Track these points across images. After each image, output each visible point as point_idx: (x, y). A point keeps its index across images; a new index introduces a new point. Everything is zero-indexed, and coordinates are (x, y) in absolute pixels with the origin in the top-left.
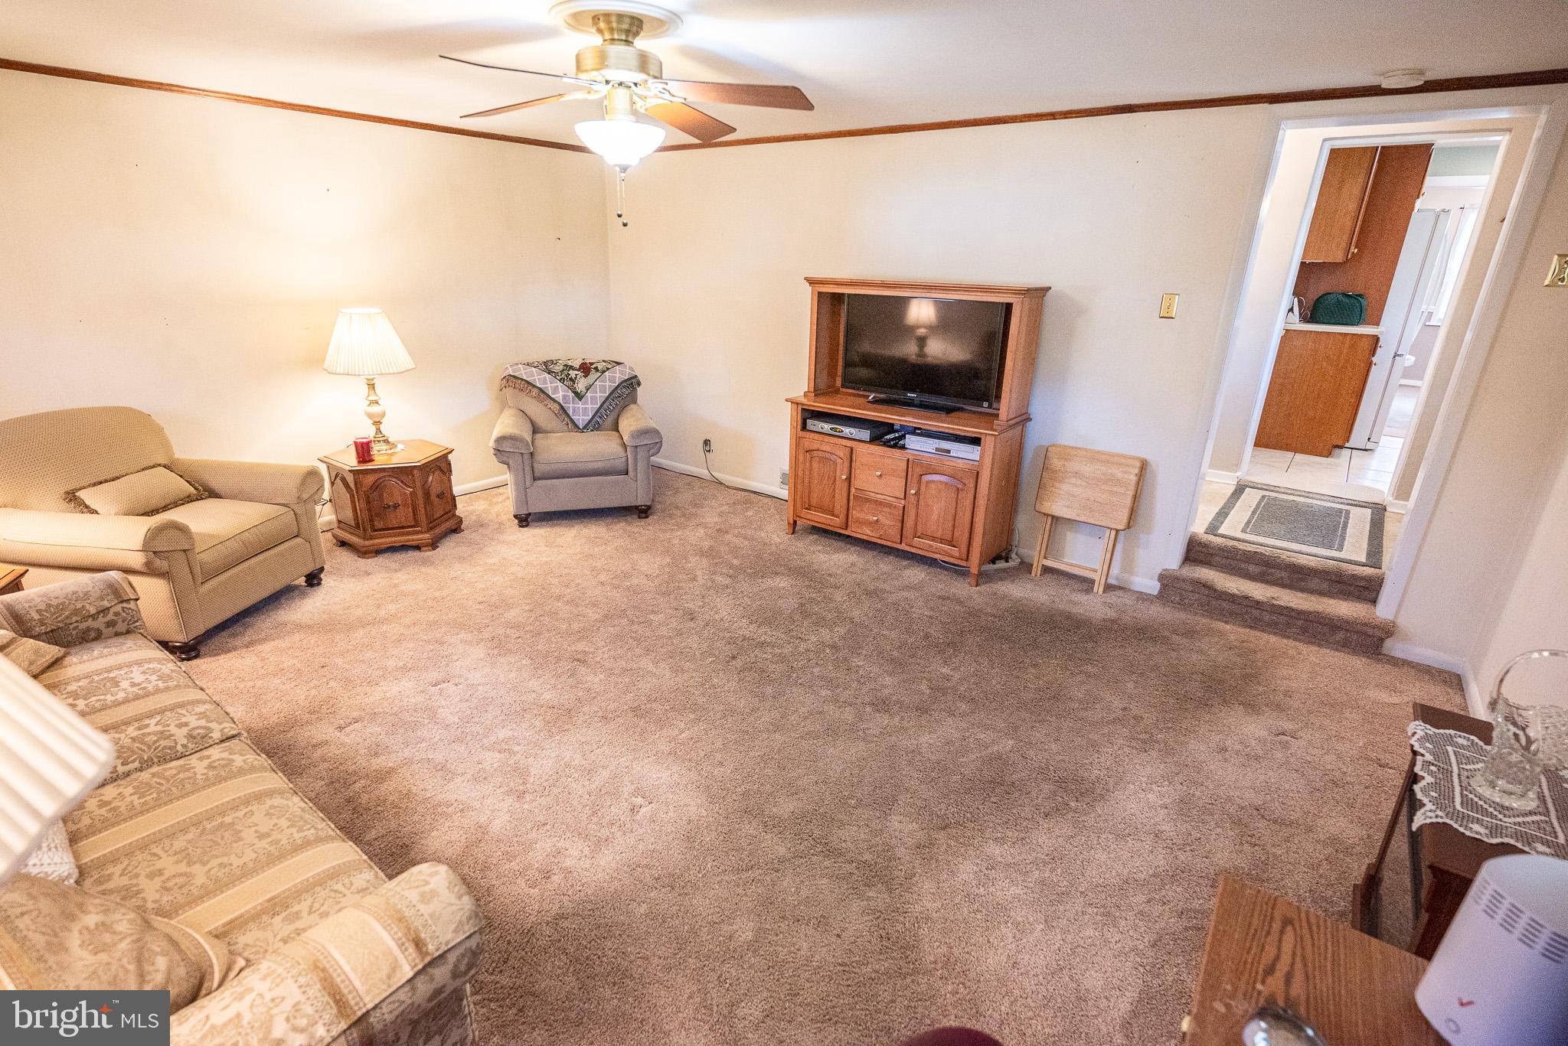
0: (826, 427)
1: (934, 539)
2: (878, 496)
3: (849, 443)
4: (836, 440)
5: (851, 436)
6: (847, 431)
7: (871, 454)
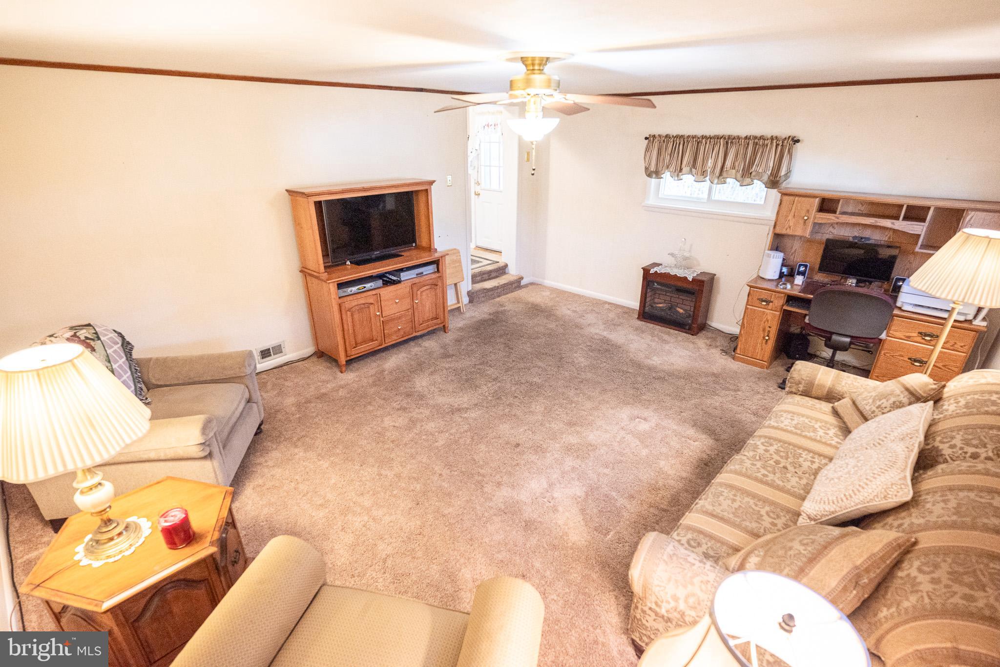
0: (354, 289)
1: (428, 320)
2: (396, 315)
3: (374, 292)
4: (365, 294)
5: (372, 288)
6: (368, 286)
7: (388, 292)
